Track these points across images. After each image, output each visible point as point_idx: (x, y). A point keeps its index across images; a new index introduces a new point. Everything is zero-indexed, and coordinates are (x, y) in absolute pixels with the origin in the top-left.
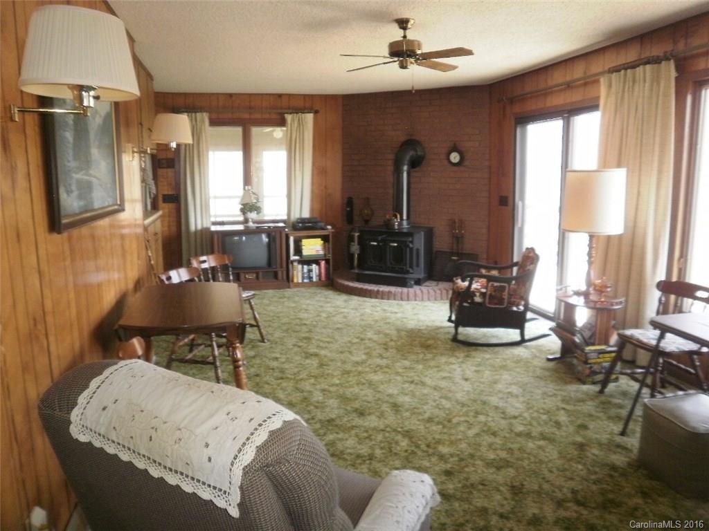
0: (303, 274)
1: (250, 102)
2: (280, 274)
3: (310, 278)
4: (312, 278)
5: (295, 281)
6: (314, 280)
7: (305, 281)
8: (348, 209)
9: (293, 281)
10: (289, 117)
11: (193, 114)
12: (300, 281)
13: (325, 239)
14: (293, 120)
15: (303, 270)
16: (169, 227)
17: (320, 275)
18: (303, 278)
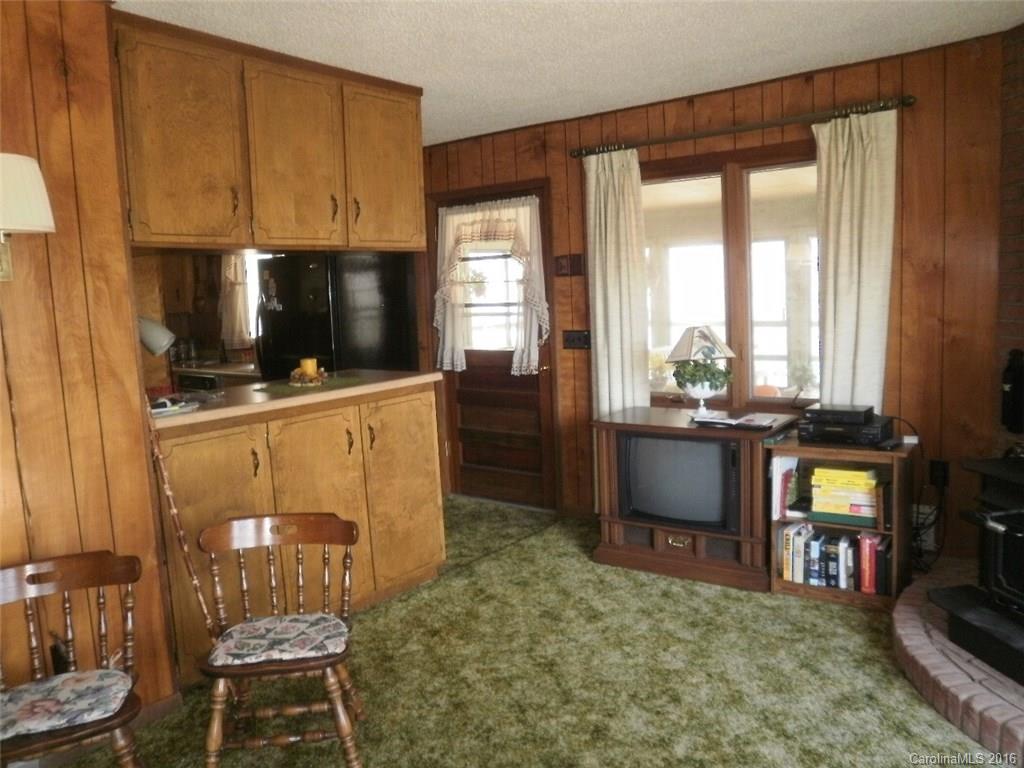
0: (808, 562)
1: (734, 108)
2: (746, 550)
3: (831, 579)
4: (836, 578)
5: (787, 576)
6: (843, 584)
7: (814, 582)
8: (1007, 387)
9: (781, 575)
10: (823, 133)
11: (606, 155)
12: (799, 579)
13: (882, 475)
14: (833, 138)
15: (807, 553)
16: (575, 398)
17: (856, 574)
18: (807, 574)
